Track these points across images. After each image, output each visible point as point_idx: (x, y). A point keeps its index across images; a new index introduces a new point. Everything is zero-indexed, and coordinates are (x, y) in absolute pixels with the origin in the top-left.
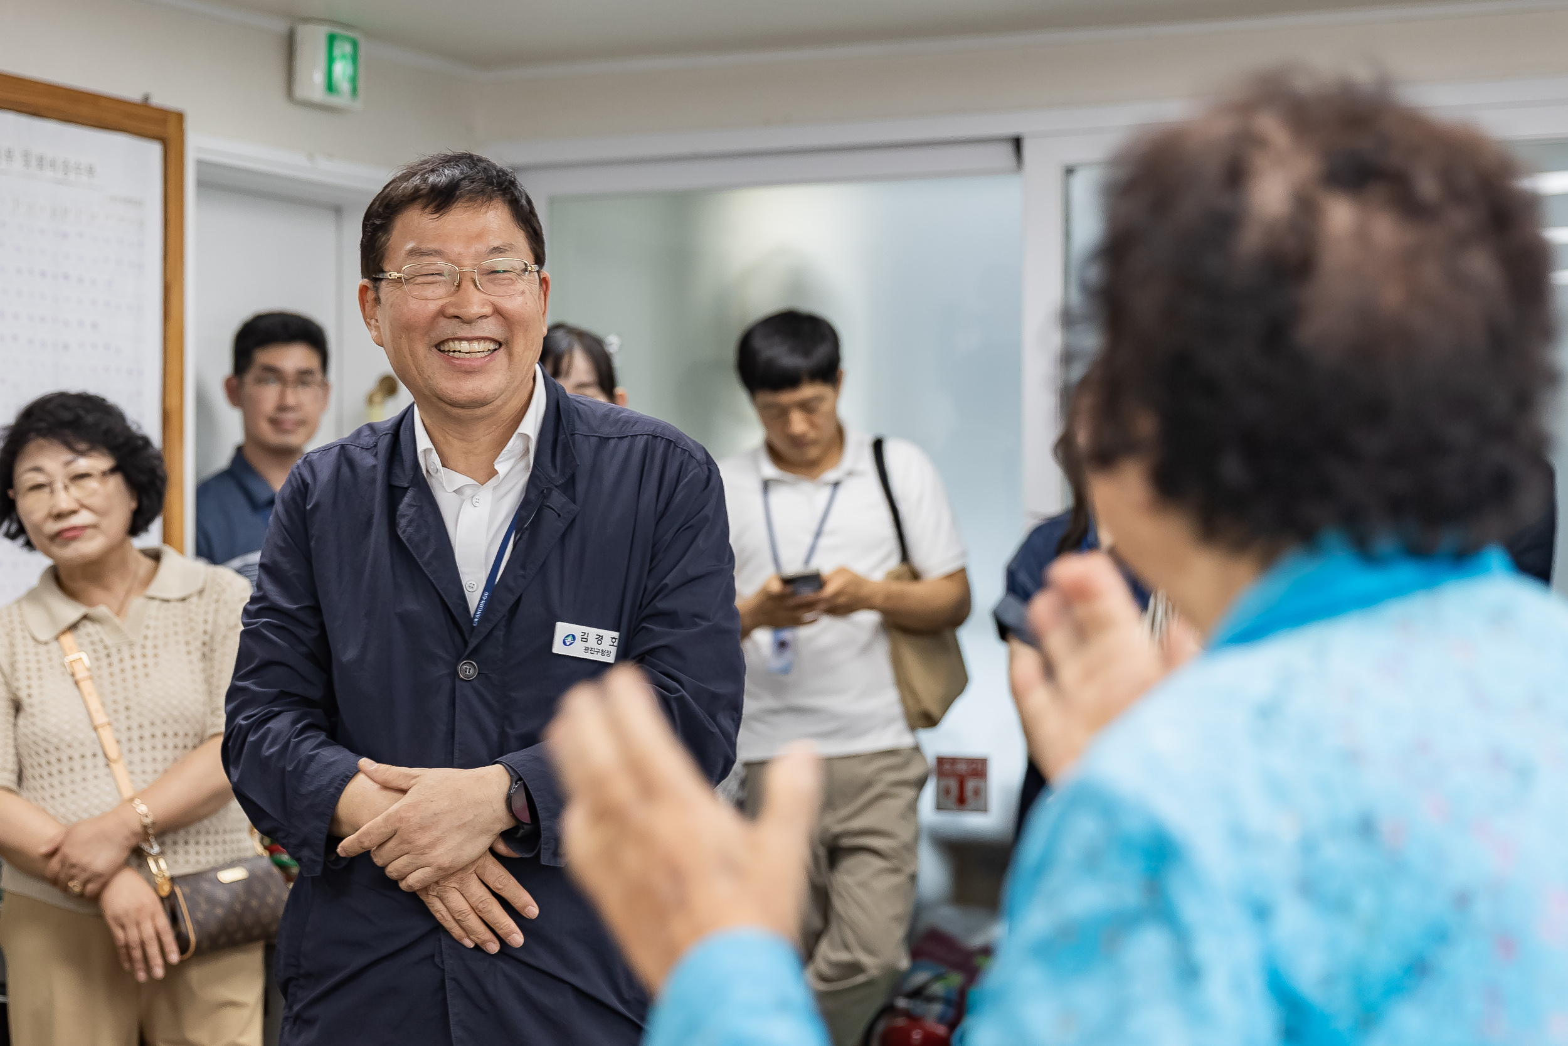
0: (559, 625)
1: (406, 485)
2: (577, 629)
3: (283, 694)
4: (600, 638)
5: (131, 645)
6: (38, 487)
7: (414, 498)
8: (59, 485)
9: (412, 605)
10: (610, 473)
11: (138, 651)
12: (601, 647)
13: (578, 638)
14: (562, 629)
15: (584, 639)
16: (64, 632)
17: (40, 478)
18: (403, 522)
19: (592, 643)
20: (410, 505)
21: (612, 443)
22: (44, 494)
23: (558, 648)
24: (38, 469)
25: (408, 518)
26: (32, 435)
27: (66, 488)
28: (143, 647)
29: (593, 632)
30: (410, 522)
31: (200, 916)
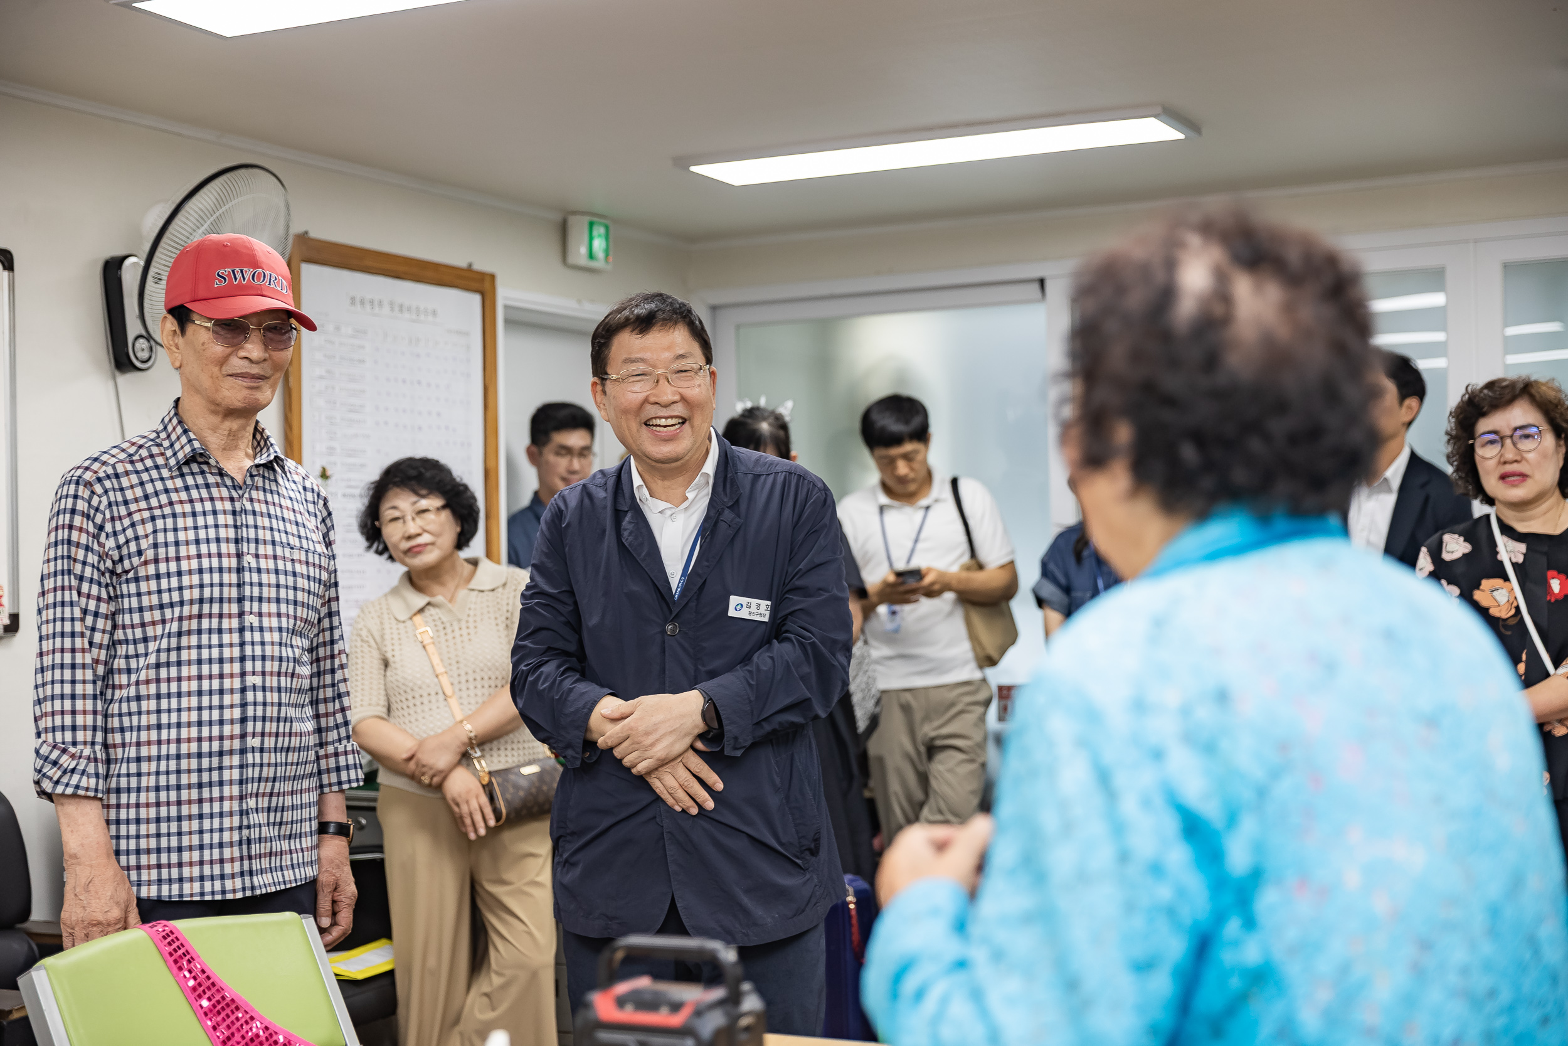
0: (732, 597)
1: (626, 509)
2: (744, 600)
3: (549, 649)
4: (758, 605)
5: (459, 621)
6: (395, 519)
7: (632, 517)
8: (409, 518)
9: (635, 587)
10: (761, 498)
11: (464, 625)
12: (759, 611)
13: (745, 606)
14: (734, 600)
15: (749, 607)
16: (415, 614)
17: (397, 514)
18: (626, 534)
19: (754, 609)
20: (630, 522)
21: (763, 478)
22: (399, 524)
23: (732, 613)
24: (394, 508)
25: (629, 531)
26: (391, 486)
27: (413, 519)
28: (467, 622)
29: (754, 601)
30: (630, 533)
31: (508, 796)
